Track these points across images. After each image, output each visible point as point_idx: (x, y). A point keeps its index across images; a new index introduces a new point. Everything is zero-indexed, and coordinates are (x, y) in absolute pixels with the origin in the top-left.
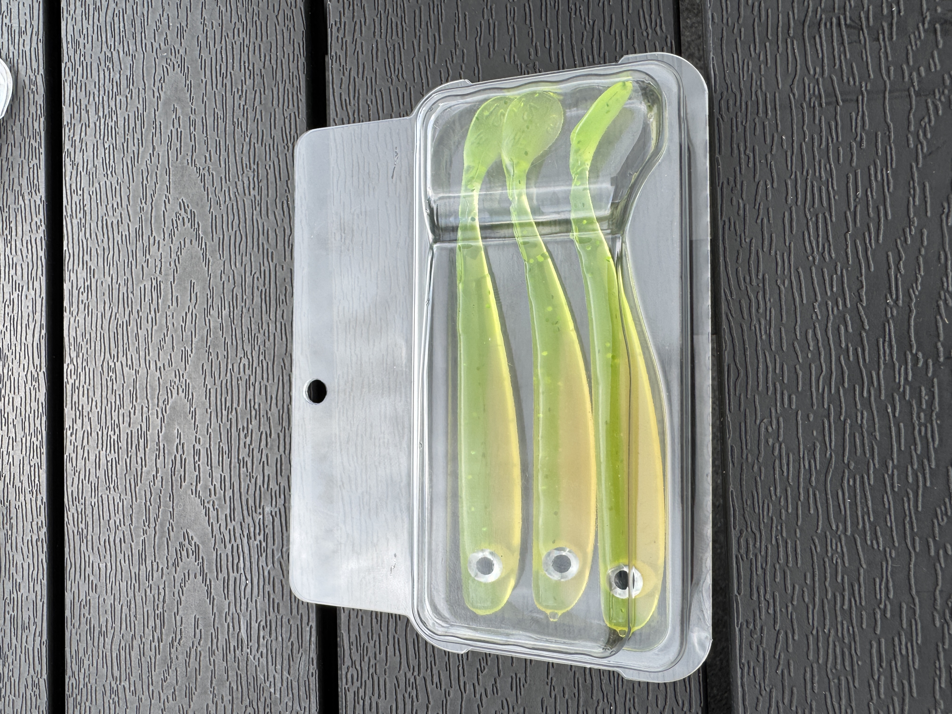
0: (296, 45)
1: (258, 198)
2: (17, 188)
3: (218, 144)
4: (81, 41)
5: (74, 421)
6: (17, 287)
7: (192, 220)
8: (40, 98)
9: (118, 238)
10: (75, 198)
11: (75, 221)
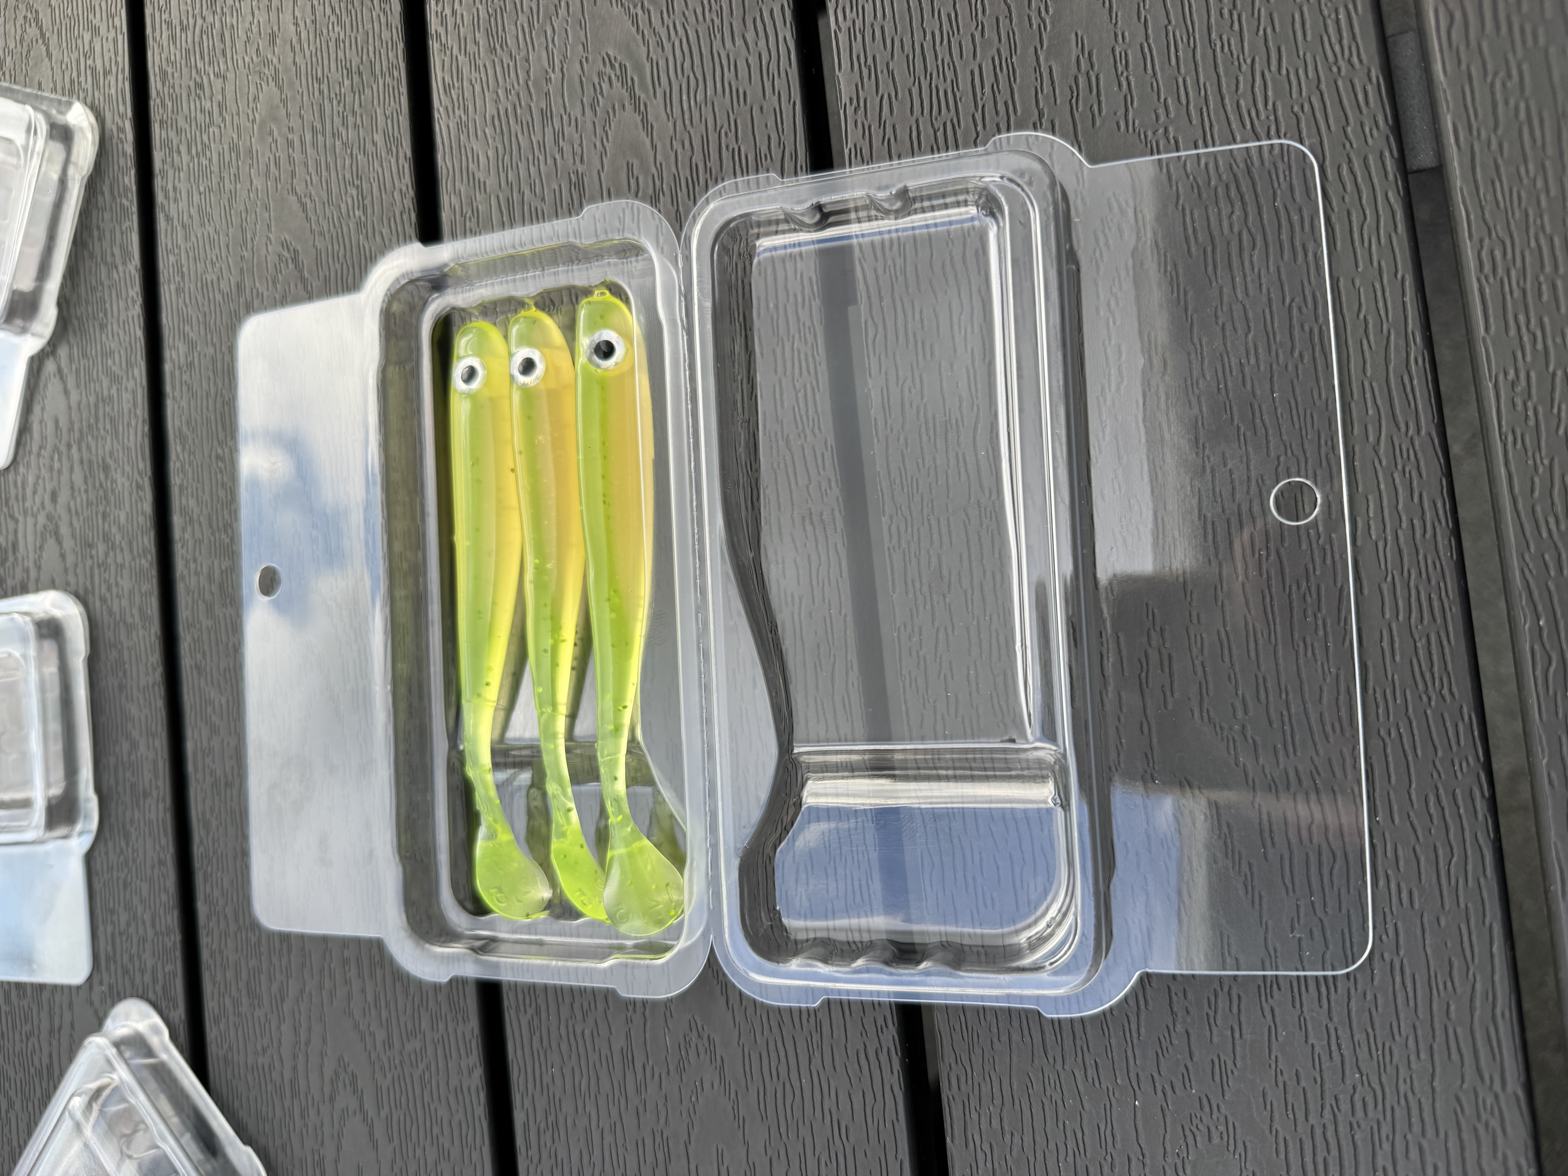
0: (394, 30)
1: (363, 218)
2: (109, 259)
3: (317, 164)
4: (170, 70)
5: (184, 530)
6: (115, 379)
7: (295, 260)
8: (129, 148)
9: (219, 297)
10: (172, 259)
11: (173, 287)
